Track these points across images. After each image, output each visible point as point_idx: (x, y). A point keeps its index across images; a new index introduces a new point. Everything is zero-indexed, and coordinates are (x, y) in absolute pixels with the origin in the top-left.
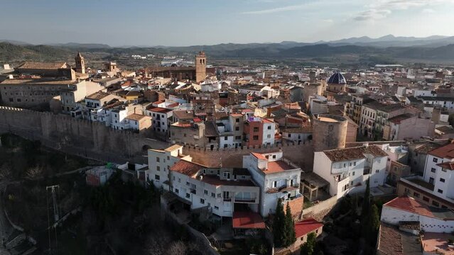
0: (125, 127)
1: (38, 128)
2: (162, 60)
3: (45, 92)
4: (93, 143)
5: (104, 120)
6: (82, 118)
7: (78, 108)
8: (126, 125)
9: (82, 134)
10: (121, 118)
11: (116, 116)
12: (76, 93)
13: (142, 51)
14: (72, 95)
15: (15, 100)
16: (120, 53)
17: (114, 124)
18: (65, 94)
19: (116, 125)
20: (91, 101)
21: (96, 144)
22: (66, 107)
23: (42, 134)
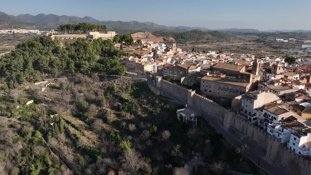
0: (304, 153)
1: (220, 118)
2: (303, 43)
3: (228, 89)
4: (265, 151)
5: (281, 137)
6: (257, 125)
7: (255, 114)
8: (305, 152)
9: (255, 139)
10: (301, 144)
11: (295, 139)
12: (255, 102)
13: (285, 35)
14: (252, 102)
15: (208, 91)
16: (267, 36)
17: (290, 144)
18: (246, 100)
19: (293, 147)
20: (269, 113)
21: (268, 155)
22: (244, 110)
23: (223, 125)
